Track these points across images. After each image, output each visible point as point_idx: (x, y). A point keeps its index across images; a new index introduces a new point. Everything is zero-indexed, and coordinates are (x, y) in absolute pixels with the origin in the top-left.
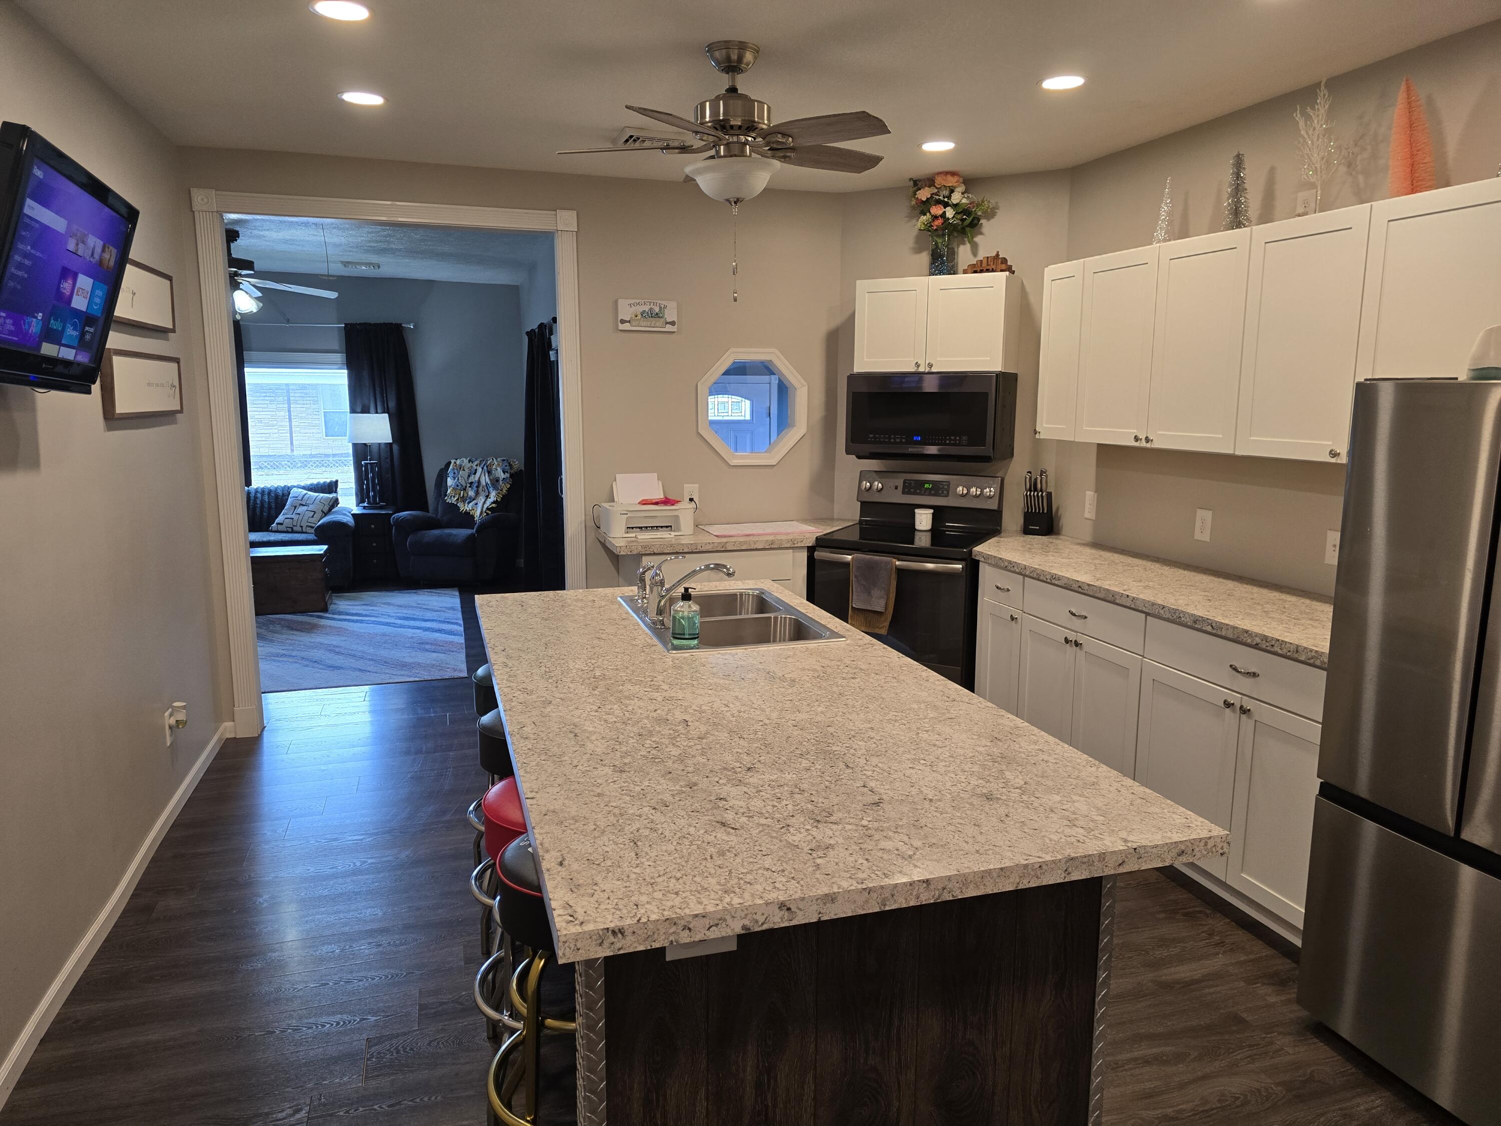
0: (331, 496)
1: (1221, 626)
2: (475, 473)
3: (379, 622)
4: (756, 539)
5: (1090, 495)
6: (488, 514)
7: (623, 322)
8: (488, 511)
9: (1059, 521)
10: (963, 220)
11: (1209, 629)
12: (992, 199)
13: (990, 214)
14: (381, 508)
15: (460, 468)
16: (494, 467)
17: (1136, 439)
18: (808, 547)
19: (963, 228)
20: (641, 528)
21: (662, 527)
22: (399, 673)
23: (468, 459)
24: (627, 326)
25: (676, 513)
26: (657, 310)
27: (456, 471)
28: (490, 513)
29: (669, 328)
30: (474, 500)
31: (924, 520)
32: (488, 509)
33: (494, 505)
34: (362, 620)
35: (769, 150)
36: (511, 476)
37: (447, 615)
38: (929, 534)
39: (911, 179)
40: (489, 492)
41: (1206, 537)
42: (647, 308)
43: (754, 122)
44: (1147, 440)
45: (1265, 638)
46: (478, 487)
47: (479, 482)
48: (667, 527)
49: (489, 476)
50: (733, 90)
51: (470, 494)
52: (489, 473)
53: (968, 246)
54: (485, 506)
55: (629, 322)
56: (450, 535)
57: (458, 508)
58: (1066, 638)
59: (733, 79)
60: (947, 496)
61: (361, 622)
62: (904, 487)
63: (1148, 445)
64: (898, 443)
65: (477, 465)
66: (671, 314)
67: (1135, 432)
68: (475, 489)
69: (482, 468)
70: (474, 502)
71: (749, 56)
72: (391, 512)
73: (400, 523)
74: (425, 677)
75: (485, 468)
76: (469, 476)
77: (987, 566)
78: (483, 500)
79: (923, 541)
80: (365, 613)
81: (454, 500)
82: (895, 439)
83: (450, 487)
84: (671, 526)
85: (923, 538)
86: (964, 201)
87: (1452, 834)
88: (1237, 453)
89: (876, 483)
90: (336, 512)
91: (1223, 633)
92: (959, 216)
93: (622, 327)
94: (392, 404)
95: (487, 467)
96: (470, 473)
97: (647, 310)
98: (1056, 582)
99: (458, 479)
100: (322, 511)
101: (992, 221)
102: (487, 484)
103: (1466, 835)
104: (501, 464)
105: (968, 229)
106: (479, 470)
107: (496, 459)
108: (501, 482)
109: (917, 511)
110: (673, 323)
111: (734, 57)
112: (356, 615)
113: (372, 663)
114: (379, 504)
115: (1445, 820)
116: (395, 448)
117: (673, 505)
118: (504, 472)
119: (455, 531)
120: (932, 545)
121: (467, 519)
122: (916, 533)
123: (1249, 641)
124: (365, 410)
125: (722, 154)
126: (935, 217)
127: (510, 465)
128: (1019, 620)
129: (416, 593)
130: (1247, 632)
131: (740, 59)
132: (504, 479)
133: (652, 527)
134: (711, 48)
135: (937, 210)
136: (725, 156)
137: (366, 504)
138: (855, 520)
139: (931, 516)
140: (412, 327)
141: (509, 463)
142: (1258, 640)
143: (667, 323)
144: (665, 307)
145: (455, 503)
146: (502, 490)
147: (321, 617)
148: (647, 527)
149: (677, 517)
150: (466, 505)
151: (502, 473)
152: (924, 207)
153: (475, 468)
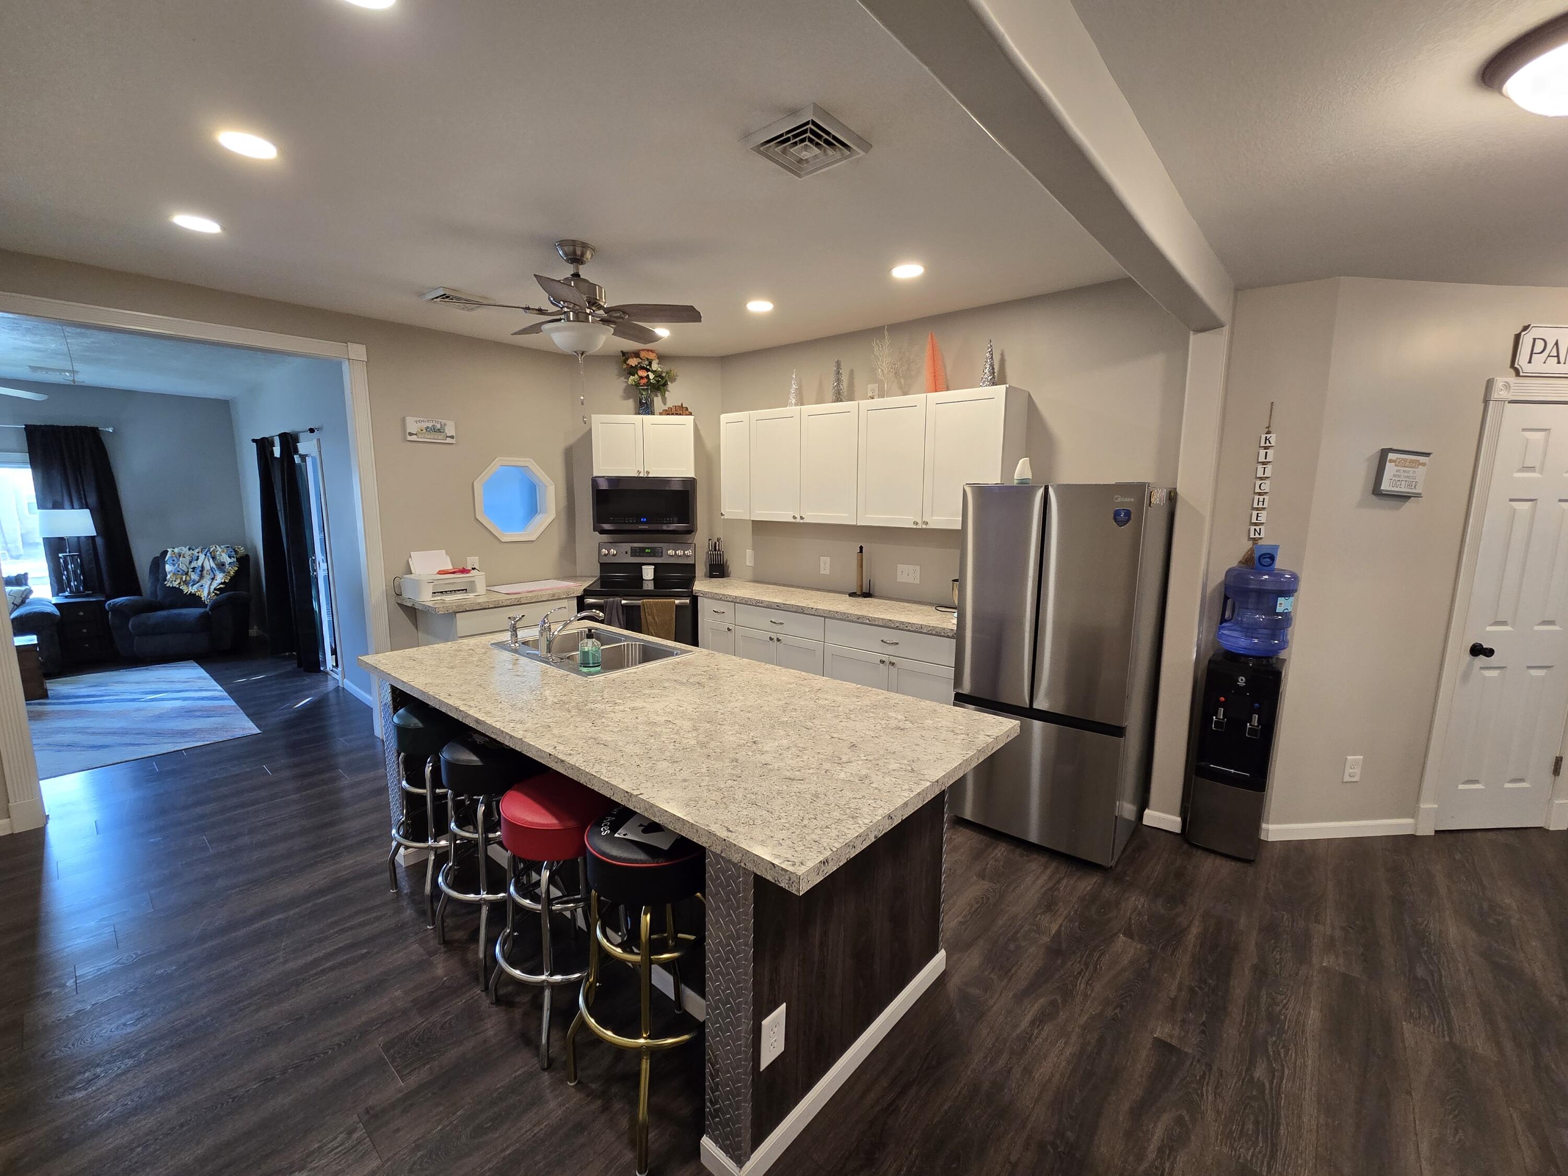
0: (23, 588)
1: (875, 619)
2: (197, 559)
3: (121, 699)
4: (540, 593)
5: (749, 552)
6: (216, 594)
7: (411, 434)
8: (216, 592)
9: (728, 569)
10: (658, 381)
11: (868, 621)
12: (675, 369)
13: (673, 380)
14: (88, 596)
15: (180, 556)
16: (218, 553)
17: (794, 517)
18: (577, 597)
19: (659, 387)
20: (442, 592)
21: (459, 590)
22: (182, 740)
23: (188, 547)
24: (414, 438)
25: (472, 579)
26: (439, 426)
27: (175, 559)
28: (218, 592)
29: (449, 440)
30: (198, 582)
31: (648, 573)
32: (215, 589)
33: (222, 586)
34: (101, 700)
35: (600, 321)
36: (238, 559)
37: (199, 684)
38: (652, 582)
39: (622, 352)
40: (214, 575)
41: (827, 572)
42: (430, 425)
43: (597, 299)
44: (802, 518)
45: (902, 623)
46: (202, 571)
47: (202, 567)
48: (463, 590)
49: (214, 561)
50: (576, 275)
51: (192, 577)
52: (214, 558)
53: (660, 398)
54: (212, 588)
55: (416, 434)
56: (180, 614)
57: (182, 591)
58: (770, 637)
59: (577, 269)
60: (662, 556)
61: (101, 702)
62: (631, 553)
63: (802, 521)
64: (631, 523)
65: (198, 553)
66: (450, 430)
67: (792, 514)
68: (199, 573)
69: (206, 555)
70: (198, 584)
71: (588, 255)
72: (103, 599)
73: (116, 609)
74: (215, 739)
75: (208, 554)
76: (191, 562)
77: (705, 600)
78: (209, 582)
79: (649, 586)
80: (99, 693)
81: (175, 584)
82: (628, 520)
83: (169, 573)
84: (466, 590)
85: (650, 585)
86: (659, 369)
87: (1028, 707)
88: (858, 524)
89: (612, 550)
90: (30, 604)
91: (876, 623)
92: (657, 379)
93: (409, 438)
94: (92, 499)
95: (211, 553)
96: (192, 560)
97: (430, 426)
98: (760, 605)
99: (179, 566)
100: (13, 603)
101: (674, 383)
102: (212, 568)
103: (1035, 706)
104: (225, 551)
105: (661, 387)
106: (202, 556)
107: (220, 546)
108: (227, 566)
109: (643, 567)
110: (452, 437)
111: (579, 252)
112: (89, 696)
113: (142, 736)
114: (84, 592)
115: (1024, 699)
116: (99, 542)
117: (467, 573)
118: (230, 557)
119: (184, 611)
120: (655, 588)
121: (194, 600)
122: (644, 582)
123: (893, 625)
124: (57, 506)
125: (572, 319)
126: (641, 378)
127: (236, 552)
128: (733, 630)
129: (147, 669)
130: (891, 620)
131: (583, 254)
132: (230, 563)
133: (450, 591)
134: (562, 243)
135: (642, 373)
136: (573, 321)
137: (67, 594)
138: (596, 576)
139: (653, 570)
140: (111, 431)
141: (234, 549)
142: (898, 625)
143: (447, 437)
144: (445, 425)
145: (177, 586)
146: (229, 572)
147: (45, 704)
148: (446, 592)
149: (473, 582)
150: (190, 588)
151: (228, 558)
152: (632, 371)
153: (197, 555)
